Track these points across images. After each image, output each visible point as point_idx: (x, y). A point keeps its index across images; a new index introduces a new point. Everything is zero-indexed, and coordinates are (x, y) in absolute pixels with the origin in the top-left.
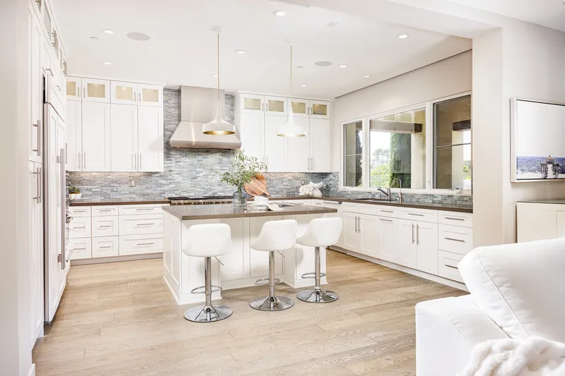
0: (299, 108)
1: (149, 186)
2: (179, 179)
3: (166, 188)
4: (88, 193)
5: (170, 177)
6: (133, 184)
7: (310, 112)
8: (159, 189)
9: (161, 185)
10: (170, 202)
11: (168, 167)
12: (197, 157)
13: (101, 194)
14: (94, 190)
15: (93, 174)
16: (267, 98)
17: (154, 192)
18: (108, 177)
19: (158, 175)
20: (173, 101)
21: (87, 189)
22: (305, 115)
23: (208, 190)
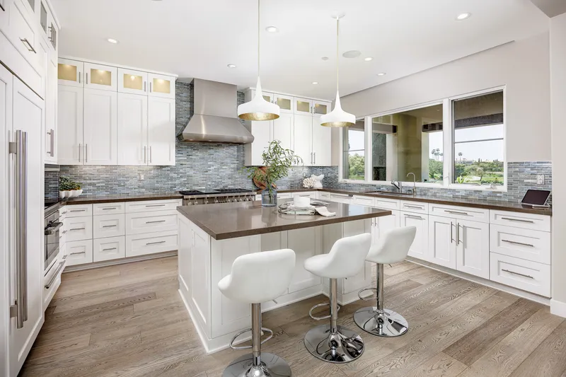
0: (304, 107)
1: (159, 180)
2: (191, 172)
3: (177, 182)
4: (91, 188)
5: (181, 171)
6: (142, 178)
7: (313, 111)
8: (170, 183)
9: (172, 179)
10: (182, 197)
11: (179, 161)
12: (209, 151)
13: (106, 188)
14: (97, 185)
15: (97, 167)
16: (276, 96)
17: (165, 186)
18: (114, 171)
19: (169, 169)
20: (186, 94)
21: (90, 184)
22: (309, 114)
23: (218, 184)
